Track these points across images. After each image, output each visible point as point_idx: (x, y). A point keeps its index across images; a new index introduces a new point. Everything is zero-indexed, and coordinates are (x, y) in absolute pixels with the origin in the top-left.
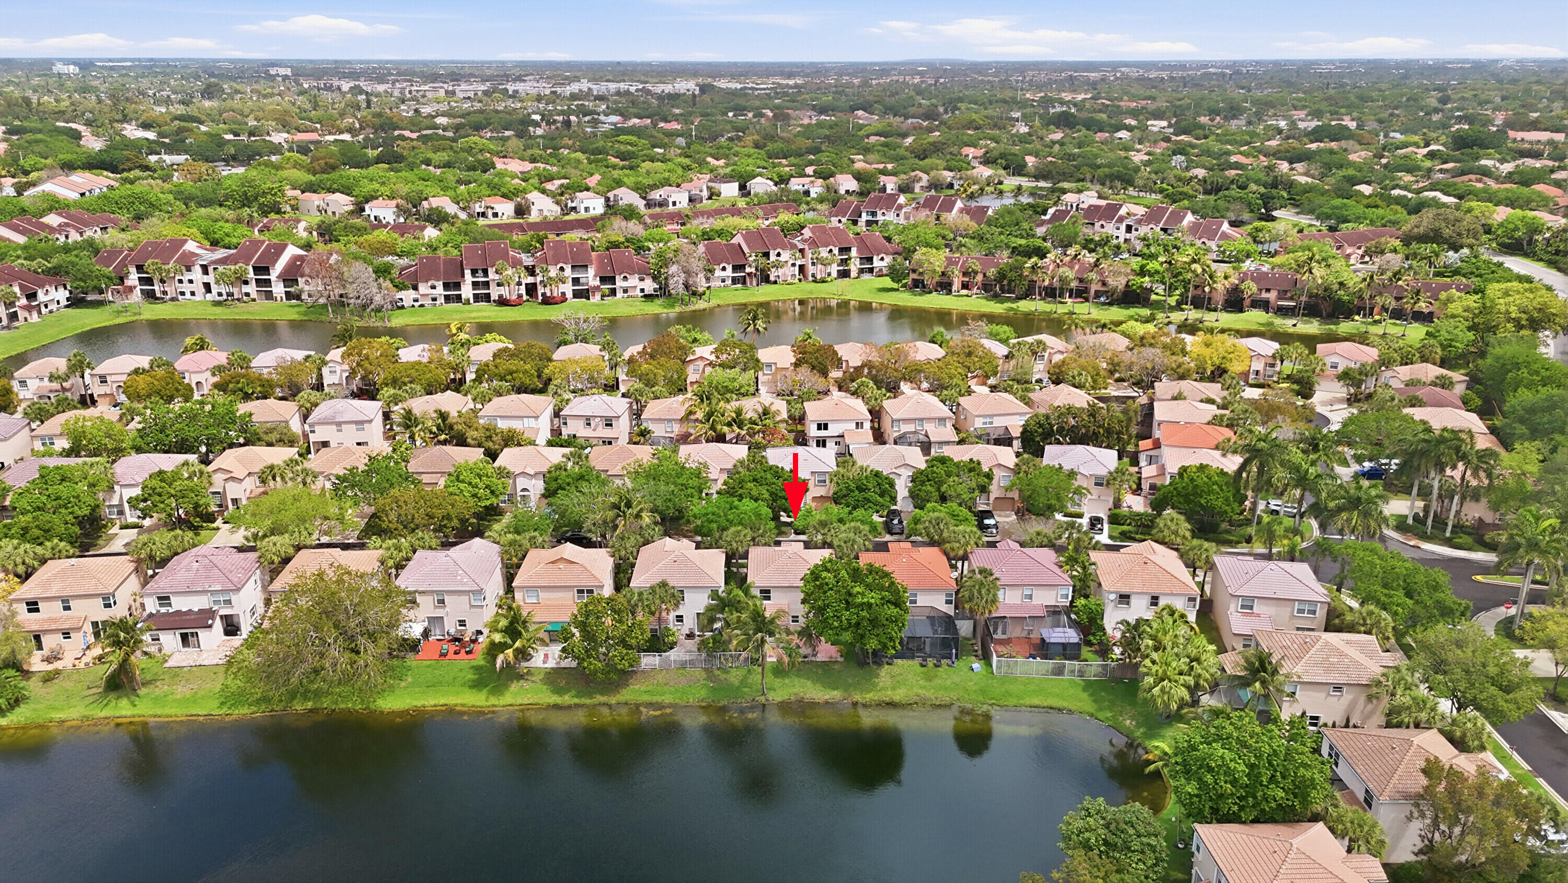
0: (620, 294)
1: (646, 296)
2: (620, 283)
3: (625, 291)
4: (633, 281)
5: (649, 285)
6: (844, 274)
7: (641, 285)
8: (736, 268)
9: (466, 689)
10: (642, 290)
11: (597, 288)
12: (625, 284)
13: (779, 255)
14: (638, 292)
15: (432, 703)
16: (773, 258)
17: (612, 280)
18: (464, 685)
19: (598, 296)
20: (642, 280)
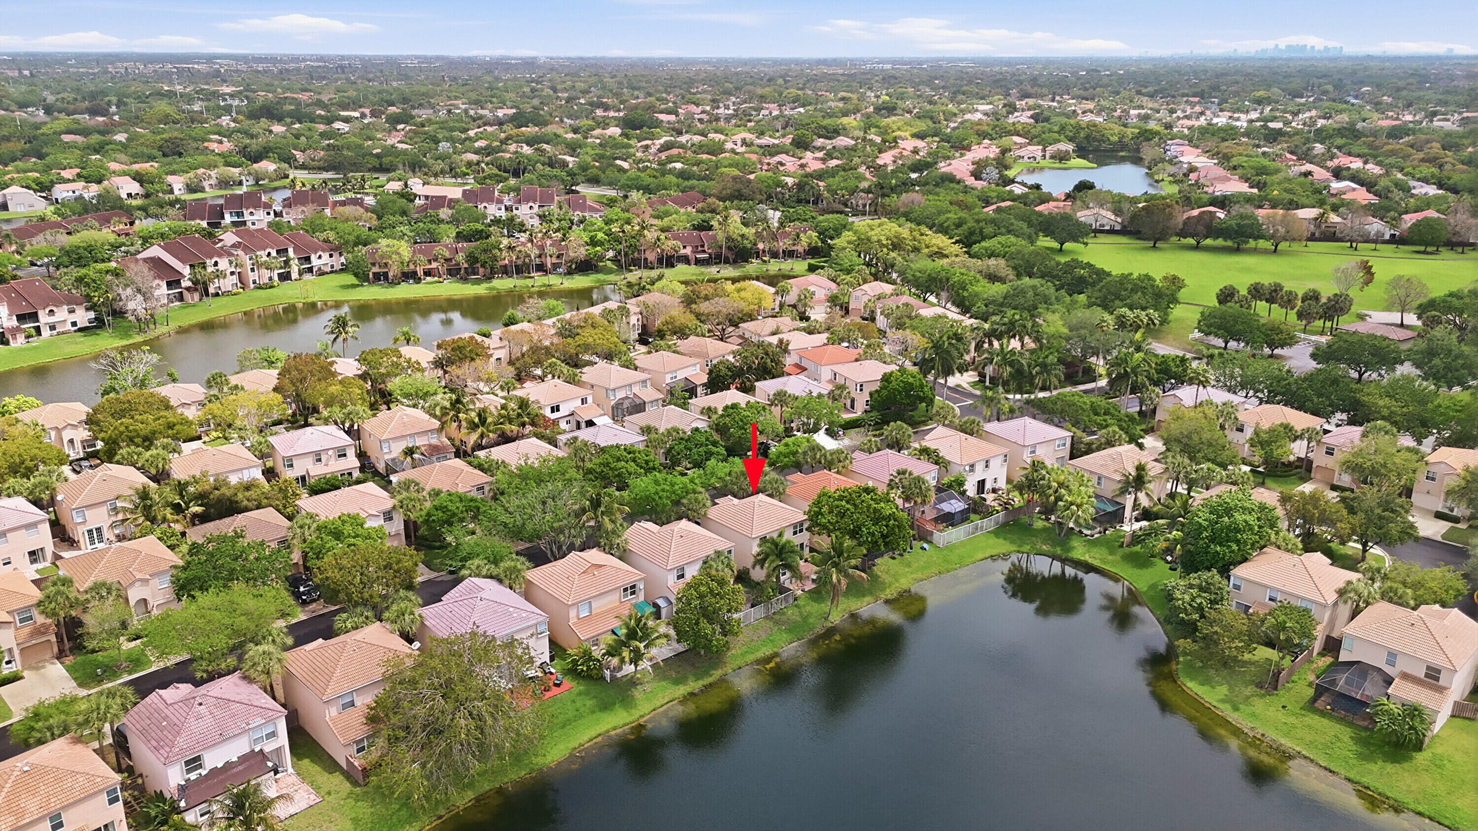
0: (46, 333)
1: (80, 330)
2: (44, 318)
3: (53, 328)
4: (62, 314)
5: (83, 317)
6: (285, 277)
7: (72, 318)
8: (170, 285)
9: (599, 714)
10: (74, 324)
11: (15, 331)
12: (52, 319)
13: (216, 264)
14: (69, 327)
15: (586, 738)
16: (210, 269)
17: (34, 317)
18: (593, 712)
19: (21, 339)
20: (72, 311)
